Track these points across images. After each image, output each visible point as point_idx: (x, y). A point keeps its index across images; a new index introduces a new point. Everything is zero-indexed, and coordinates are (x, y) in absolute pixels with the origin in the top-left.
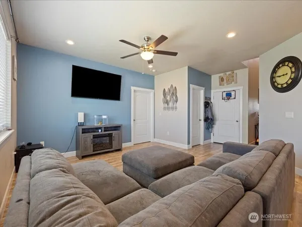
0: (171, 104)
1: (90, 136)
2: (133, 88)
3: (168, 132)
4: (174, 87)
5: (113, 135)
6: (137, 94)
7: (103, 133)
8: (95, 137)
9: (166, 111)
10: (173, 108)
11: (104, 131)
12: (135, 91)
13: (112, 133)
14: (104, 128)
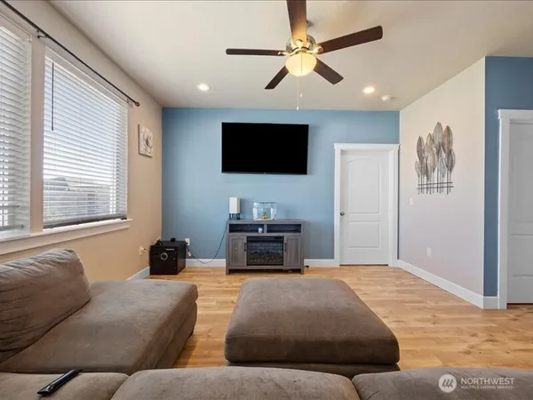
0: (435, 177)
1: (242, 237)
2: (338, 147)
3: (429, 250)
4: (444, 128)
5: (285, 241)
6: (350, 157)
7: (266, 234)
8: (250, 240)
9: (425, 196)
10: (440, 187)
11: (268, 231)
12: (343, 152)
13: (282, 238)
14: (268, 225)
